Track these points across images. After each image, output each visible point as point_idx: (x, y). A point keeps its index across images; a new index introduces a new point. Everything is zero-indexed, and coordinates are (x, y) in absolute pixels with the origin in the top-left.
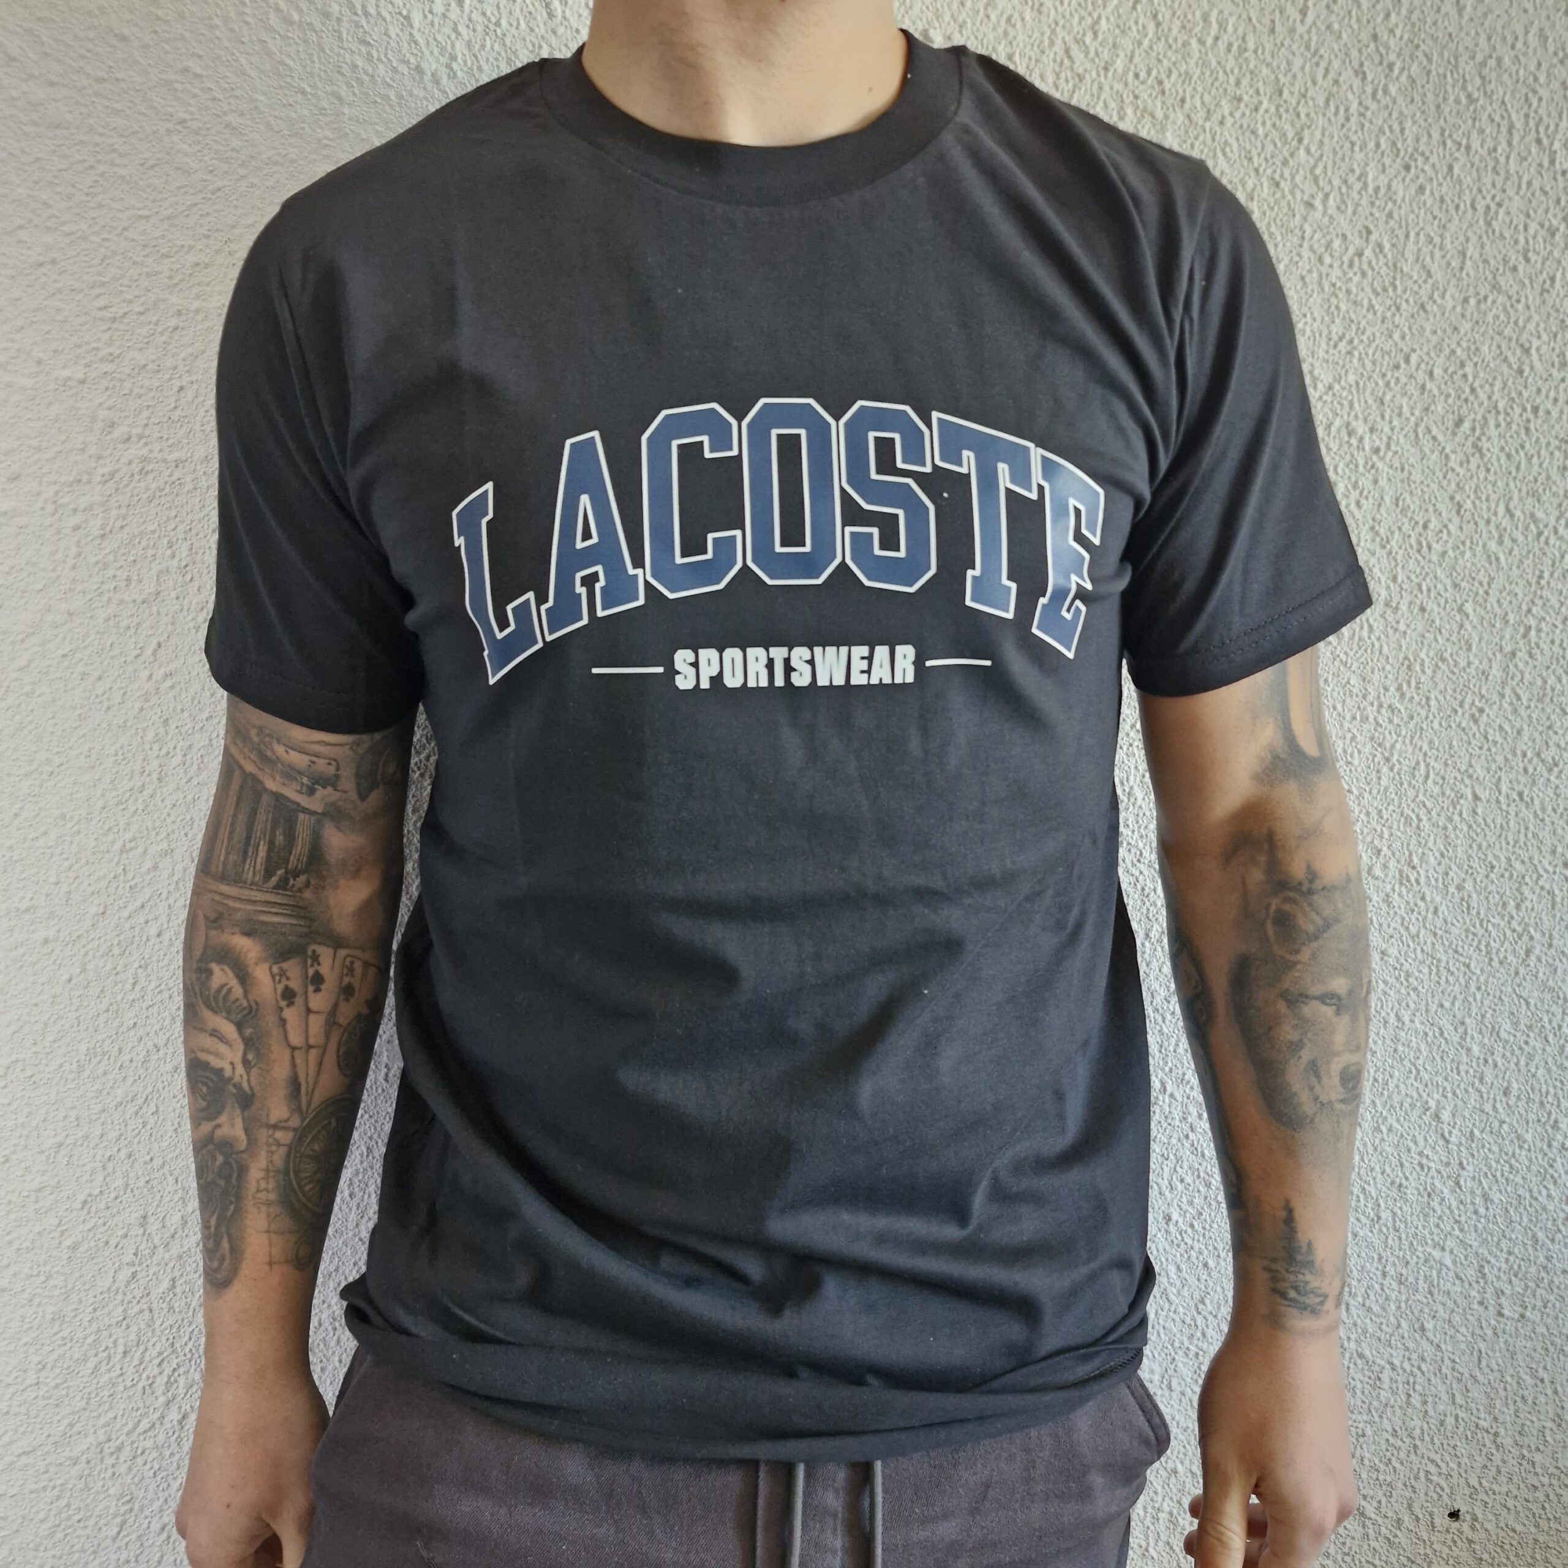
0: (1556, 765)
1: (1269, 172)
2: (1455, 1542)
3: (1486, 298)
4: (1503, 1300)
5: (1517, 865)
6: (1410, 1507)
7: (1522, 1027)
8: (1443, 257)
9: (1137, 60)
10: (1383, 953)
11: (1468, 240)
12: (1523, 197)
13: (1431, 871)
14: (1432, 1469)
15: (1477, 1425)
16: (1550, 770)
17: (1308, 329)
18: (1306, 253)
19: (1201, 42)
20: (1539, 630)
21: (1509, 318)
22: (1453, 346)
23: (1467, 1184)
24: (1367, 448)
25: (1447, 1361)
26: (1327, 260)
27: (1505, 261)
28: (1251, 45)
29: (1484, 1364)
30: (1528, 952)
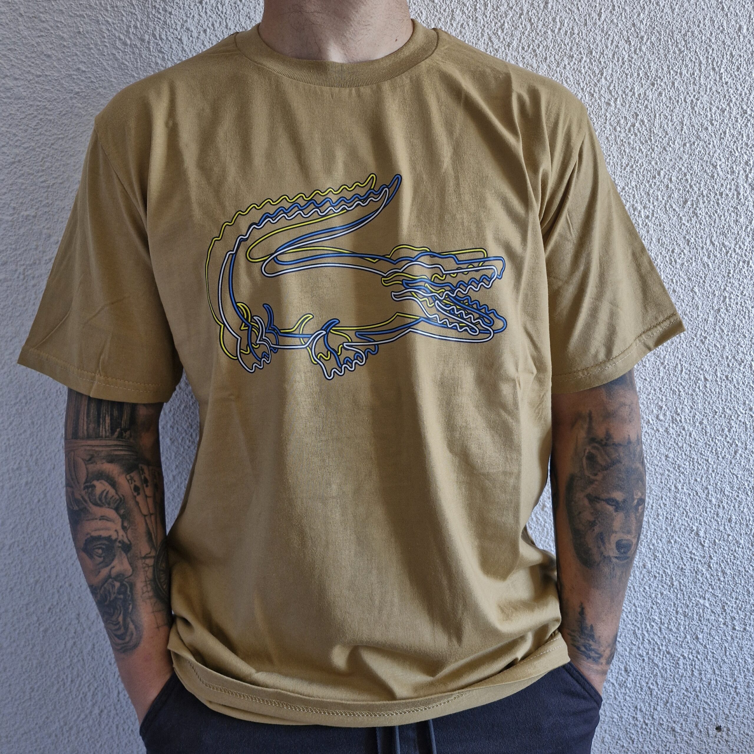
0: (743, 362)
1: (588, 89)
2: (719, 742)
3: (694, 143)
4: (735, 622)
5: (728, 411)
6: (697, 726)
7: (735, 488)
8: (673, 125)
9: (523, 41)
10: (667, 456)
11: (684, 116)
12: (708, 95)
13: (687, 416)
14: (706, 706)
15: (726, 684)
16: (740, 365)
17: (611, 162)
18: (608, 127)
19: (553, 31)
20: (730, 298)
21: (706, 152)
22: (680, 166)
23: (714, 566)
24: (643, 216)
25: (710, 653)
26: (618, 129)
27: (702, 125)
28: (576, 32)
29: (728, 654)
30: (736, 452)
